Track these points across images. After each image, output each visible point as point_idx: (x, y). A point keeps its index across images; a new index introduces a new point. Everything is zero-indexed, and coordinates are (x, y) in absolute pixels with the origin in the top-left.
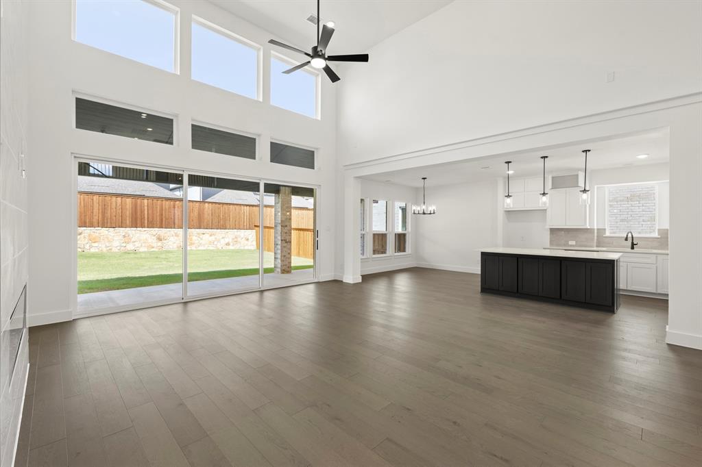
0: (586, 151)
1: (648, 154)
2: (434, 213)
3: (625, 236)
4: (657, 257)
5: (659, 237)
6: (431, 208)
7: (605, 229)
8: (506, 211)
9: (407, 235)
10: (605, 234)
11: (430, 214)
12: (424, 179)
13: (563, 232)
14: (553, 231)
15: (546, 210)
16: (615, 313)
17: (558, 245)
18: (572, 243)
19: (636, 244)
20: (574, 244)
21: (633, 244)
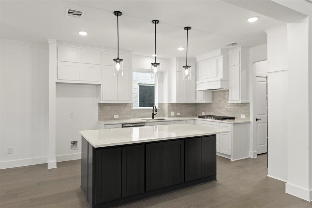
13: (109, 107)
14: (101, 106)
16: (217, 180)
17: (106, 120)
18: (116, 116)
19: (155, 115)
20: (118, 117)
21: (153, 115)
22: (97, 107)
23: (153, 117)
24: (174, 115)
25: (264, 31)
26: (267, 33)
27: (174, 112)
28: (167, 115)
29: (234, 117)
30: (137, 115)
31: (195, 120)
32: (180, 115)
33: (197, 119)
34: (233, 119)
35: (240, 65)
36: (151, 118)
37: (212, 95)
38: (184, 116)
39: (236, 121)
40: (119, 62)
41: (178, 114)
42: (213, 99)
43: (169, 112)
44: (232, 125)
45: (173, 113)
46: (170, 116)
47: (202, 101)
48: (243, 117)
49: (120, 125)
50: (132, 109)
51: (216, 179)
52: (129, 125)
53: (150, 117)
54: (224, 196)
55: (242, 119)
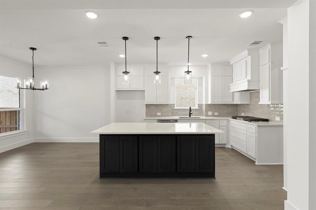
0: (189, 37)
1: (208, 54)
2: (46, 89)
3: (189, 108)
4: (206, 121)
5: (199, 108)
6: (43, 84)
7: (174, 104)
8: (116, 90)
9: (21, 112)
10: (174, 107)
11: (43, 89)
12: (33, 49)
13: (154, 107)
14: (147, 106)
15: (145, 90)
16: (215, 179)
17: (151, 116)
18: (159, 114)
19: (191, 114)
20: (160, 115)
21: (190, 114)
22: (145, 107)
23: (190, 116)
24: (212, 115)
25: (278, 22)
26: (282, 24)
27: (212, 112)
28: (204, 115)
29: (268, 119)
30: (179, 113)
31: (229, 120)
32: (218, 115)
33: (230, 119)
34: (267, 121)
35: (270, 63)
36: (189, 117)
37: (250, 96)
38: (223, 116)
39: (270, 123)
40: (127, 74)
41: (216, 114)
42: (251, 100)
43: (207, 111)
44: (257, 127)
45: (210, 113)
46: (207, 116)
47: (238, 102)
48: (278, 120)
49: (156, 120)
50: (174, 109)
51: (215, 177)
52: (171, 121)
53: (187, 116)
54: (204, 194)
55: (277, 121)
